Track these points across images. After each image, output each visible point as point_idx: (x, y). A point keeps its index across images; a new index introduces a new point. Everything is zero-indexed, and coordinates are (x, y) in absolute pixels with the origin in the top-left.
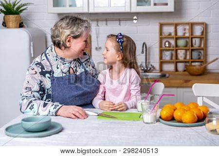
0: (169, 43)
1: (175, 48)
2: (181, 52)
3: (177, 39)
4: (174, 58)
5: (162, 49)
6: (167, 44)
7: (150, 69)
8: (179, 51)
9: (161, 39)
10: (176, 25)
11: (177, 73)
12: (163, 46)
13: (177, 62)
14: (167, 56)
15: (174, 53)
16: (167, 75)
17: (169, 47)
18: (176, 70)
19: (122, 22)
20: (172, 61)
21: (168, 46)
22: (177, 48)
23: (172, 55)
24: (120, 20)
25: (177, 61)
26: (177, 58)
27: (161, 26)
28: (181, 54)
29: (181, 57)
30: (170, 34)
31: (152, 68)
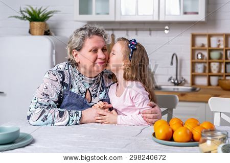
0: (202, 54)
1: (208, 61)
2: (214, 65)
3: (210, 51)
4: (207, 71)
5: (194, 61)
6: (199, 56)
7: (181, 82)
8: (212, 64)
9: (193, 51)
10: (210, 36)
11: (210, 87)
12: (196, 58)
13: (209, 76)
14: (200, 68)
15: (207, 65)
16: (198, 89)
17: (202, 59)
18: (209, 84)
19: (153, 32)
20: (205, 74)
21: (200, 58)
22: (210, 61)
23: (205, 68)
24: (150, 30)
25: (210, 74)
26: (210, 71)
27: (194, 37)
28: (215, 67)
29: (214, 70)
30: (203, 46)
31: (183, 82)
